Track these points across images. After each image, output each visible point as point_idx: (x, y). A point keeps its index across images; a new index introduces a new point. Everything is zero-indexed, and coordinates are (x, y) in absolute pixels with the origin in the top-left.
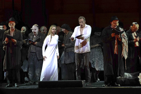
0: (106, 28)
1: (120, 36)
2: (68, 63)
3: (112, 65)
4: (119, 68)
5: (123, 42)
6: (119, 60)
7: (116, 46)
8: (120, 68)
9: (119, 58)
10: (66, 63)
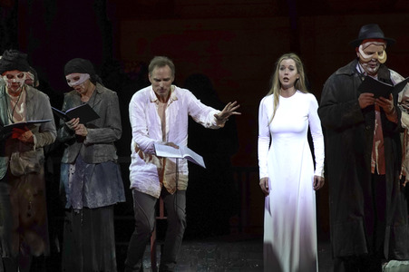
0: (337, 73)
1: (392, 102)
2: (99, 205)
3: (361, 218)
4: (388, 228)
5: (404, 125)
6: (389, 199)
7: (377, 144)
8: (392, 226)
9: (389, 190)
10: (90, 205)
